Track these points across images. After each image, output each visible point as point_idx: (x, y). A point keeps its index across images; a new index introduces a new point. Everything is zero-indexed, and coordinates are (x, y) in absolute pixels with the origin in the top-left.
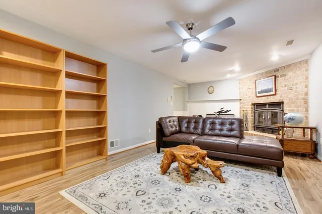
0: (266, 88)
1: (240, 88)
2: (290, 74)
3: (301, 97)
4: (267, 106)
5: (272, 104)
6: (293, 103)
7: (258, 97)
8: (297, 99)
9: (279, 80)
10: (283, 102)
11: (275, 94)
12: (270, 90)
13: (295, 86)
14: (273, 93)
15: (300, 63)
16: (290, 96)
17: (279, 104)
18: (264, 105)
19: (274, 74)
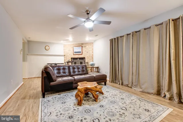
0: (78, 51)
1: (64, 49)
2: (87, 46)
3: (91, 56)
4: (78, 59)
5: (80, 59)
6: (89, 58)
7: (74, 55)
8: (90, 57)
9: (83, 48)
10: (85, 58)
11: (82, 54)
12: (80, 52)
13: (89, 52)
14: (81, 53)
15: (91, 43)
16: (87, 55)
17: (83, 58)
18: (77, 59)
19: (81, 45)
